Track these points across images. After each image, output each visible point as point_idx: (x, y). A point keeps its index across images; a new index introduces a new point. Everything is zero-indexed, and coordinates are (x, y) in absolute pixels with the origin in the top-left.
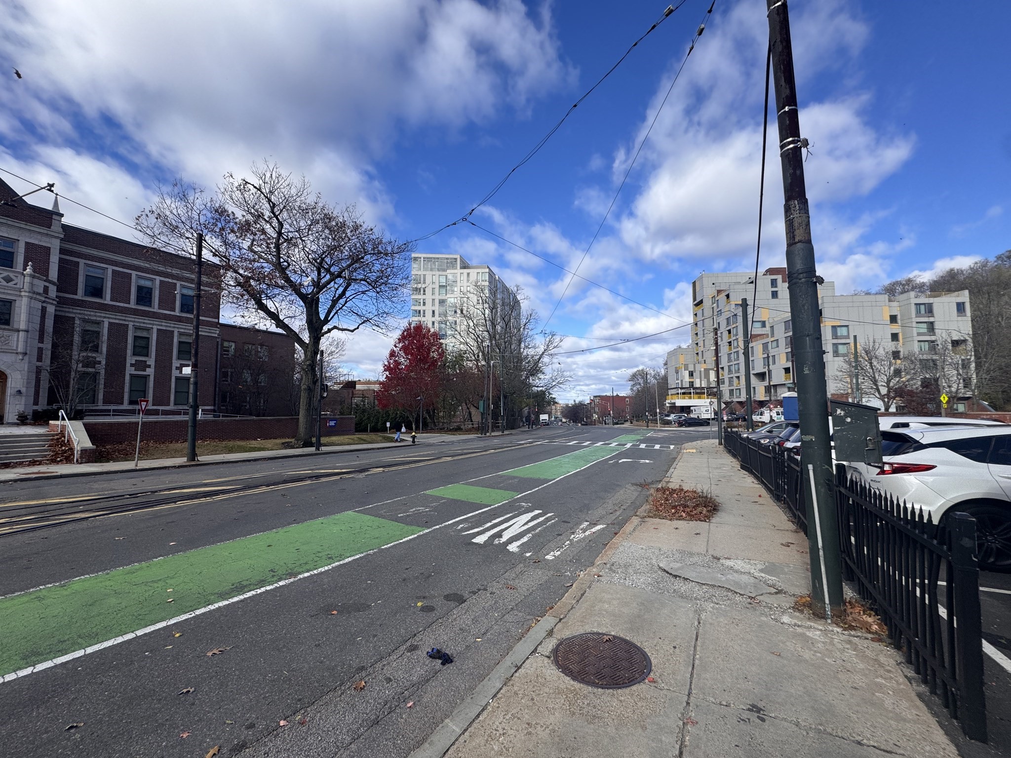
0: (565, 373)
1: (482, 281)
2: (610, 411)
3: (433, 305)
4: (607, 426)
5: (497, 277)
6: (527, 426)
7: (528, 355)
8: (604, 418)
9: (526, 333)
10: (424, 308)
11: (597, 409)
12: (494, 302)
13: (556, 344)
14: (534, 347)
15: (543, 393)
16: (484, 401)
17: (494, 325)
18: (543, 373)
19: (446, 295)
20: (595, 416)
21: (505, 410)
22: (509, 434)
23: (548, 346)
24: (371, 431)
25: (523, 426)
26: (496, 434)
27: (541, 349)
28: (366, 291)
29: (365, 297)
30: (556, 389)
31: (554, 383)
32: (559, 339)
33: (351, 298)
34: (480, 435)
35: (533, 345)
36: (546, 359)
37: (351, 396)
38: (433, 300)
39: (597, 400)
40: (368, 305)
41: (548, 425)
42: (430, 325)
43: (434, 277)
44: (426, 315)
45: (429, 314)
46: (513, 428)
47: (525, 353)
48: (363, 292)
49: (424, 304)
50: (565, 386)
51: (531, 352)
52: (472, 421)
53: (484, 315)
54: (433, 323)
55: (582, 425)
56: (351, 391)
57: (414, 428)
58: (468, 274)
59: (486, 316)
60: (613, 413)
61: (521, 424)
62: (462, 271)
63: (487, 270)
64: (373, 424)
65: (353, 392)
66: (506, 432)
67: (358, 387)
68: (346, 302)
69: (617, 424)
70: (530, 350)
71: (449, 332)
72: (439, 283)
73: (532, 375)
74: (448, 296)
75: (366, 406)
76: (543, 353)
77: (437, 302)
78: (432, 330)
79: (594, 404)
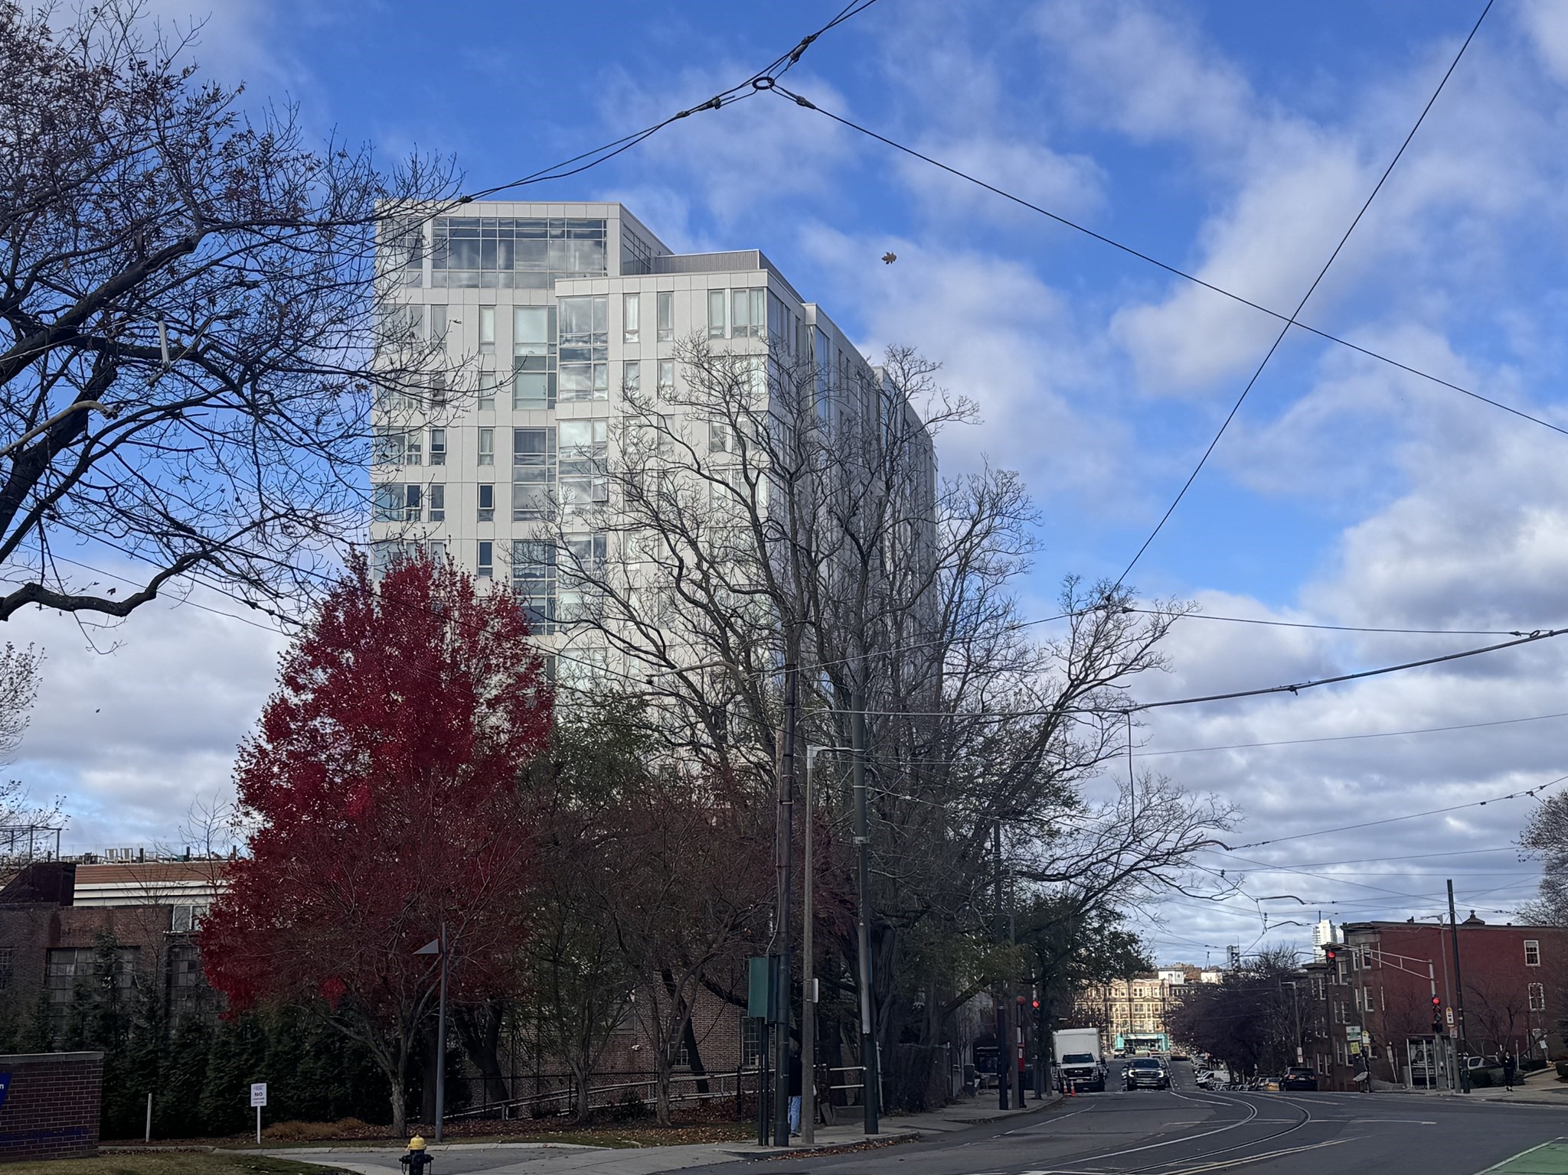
0: (1184, 801)
1: (738, 331)
2: (1439, 1011)
3: (484, 458)
4: (1429, 1092)
5: (811, 309)
6: (996, 1094)
7: (986, 710)
8: (1411, 1054)
9: (971, 594)
10: (438, 474)
11: (1361, 998)
12: (800, 444)
13: (1133, 650)
14: (1018, 665)
15: (1071, 910)
16: (774, 956)
17: (804, 559)
18: (1069, 803)
19: (552, 406)
20: (1358, 1039)
21: (876, 1003)
22: (903, 1139)
23: (1089, 658)
24: (158, 1135)
25: (969, 1091)
26: (840, 1140)
27: (1053, 679)
28: (188, 403)
29: (179, 435)
30: (1138, 890)
31: (1129, 859)
32: (1147, 620)
33: (109, 439)
34: (752, 1147)
35: (1011, 654)
36: (1081, 730)
37: (43, 939)
38: (485, 432)
39: (1361, 949)
40: (197, 473)
41: (1099, 1086)
42: (466, 563)
43: (488, 315)
44: (447, 508)
45: (461, 503)
46: (917, 1105)
47: (969, 703)
48: (173, 412)
49: (438, 453)
50: (1188, 871)
51: (1001, 690)
52: (698, 1069)
53: (752, 510)
54: (485, 551)
55: (1288, 1086)
56: (45, 917)
57: (397, 1113)
58: (664, 300)
59: (762, 514)
60: (1457, 1023)
61: (958, 1083)
62: (633, 282)
63: (761, 278)
64: (169, 1097)
65: (55, 921)
66: (890, 1128)
67: (86, 892)
68: (85, 462)
69: (1483, 1080)
70: (997, 683)
71: (568, 599)
72: (515, 345)
73: (1014, 815)
74: (562, 410)
75: (126, 995)
76: (1066, 696)
77: (504, 446)
78: (482, 589)
79: (1350, 972)
